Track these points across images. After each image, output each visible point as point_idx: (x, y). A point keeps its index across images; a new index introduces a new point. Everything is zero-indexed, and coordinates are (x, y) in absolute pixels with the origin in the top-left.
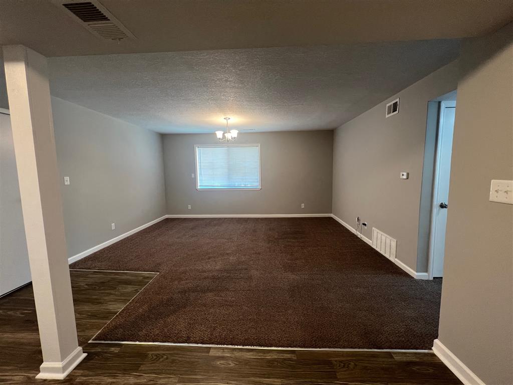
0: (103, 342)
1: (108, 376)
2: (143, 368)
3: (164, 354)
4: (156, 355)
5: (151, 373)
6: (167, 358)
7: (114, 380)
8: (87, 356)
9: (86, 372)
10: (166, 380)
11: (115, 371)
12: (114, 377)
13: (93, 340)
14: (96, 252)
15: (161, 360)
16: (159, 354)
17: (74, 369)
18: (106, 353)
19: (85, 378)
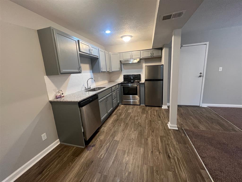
0: (184, 131)
1: (174, 137)
2: (180, 144)
3: (189, 150)
4: (187, 147)
5: (179, 148)
6: (188, 151)
7: (173, 139)
8: (178, 130)
9: (173, 132)
10: (179, 153)
11: (176, 138)
12: (174, 138)
13: (184, 129)
14: (229, 107)
15: (187, 149)
16: (188, 148)
17: (173, 129)
18: (181, 133)
19: (171, 132)
